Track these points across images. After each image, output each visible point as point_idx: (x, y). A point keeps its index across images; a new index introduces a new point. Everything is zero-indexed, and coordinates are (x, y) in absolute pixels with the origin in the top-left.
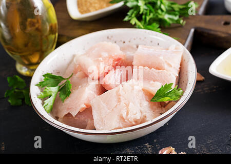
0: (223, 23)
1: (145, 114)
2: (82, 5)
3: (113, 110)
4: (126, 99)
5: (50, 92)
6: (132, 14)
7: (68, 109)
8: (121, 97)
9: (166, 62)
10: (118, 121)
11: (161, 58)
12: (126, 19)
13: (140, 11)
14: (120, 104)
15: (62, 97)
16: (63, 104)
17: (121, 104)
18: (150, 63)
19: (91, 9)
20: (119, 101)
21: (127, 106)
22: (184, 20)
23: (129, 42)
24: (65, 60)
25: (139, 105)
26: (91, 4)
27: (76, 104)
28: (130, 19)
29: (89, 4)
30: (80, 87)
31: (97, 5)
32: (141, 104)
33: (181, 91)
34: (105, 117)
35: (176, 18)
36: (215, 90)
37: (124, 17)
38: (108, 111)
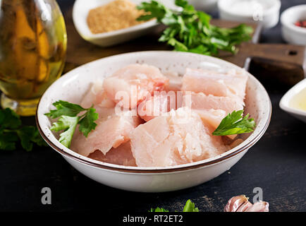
0: (287, 52)
1: (207, 149)
2: (95, 24)
3: (164, 142)
4: (180, 129)
5: (67, 122)
6: (170, 33)
7: (95, 145)
8: (174, 126)
9: (228, 87)
10: (172, 157)
11: (221, 82)
12: (162, 39)
13: (180, 30)
14: (173, 135)
15: (84, 130)
16: (87, 139)
17: (175, 134)
18: (206, 88)
19: (108, 29)
20: (171, 130)
21: (184, 137)
22: (236, 46)
23: (167, 69)
24: (79, 89)
25: (198, 138)
26: (108, 23)
27: (107, 137)
28: (167, 39)
29: (105, 23)
30: (109, 117)
31: (117, 25)
32: (200, 136)
33: (253, 122)
34: (153, 151)
35: (226, 44)
36: (286, 134)
37: (160, 37)
38: (158, 144)
